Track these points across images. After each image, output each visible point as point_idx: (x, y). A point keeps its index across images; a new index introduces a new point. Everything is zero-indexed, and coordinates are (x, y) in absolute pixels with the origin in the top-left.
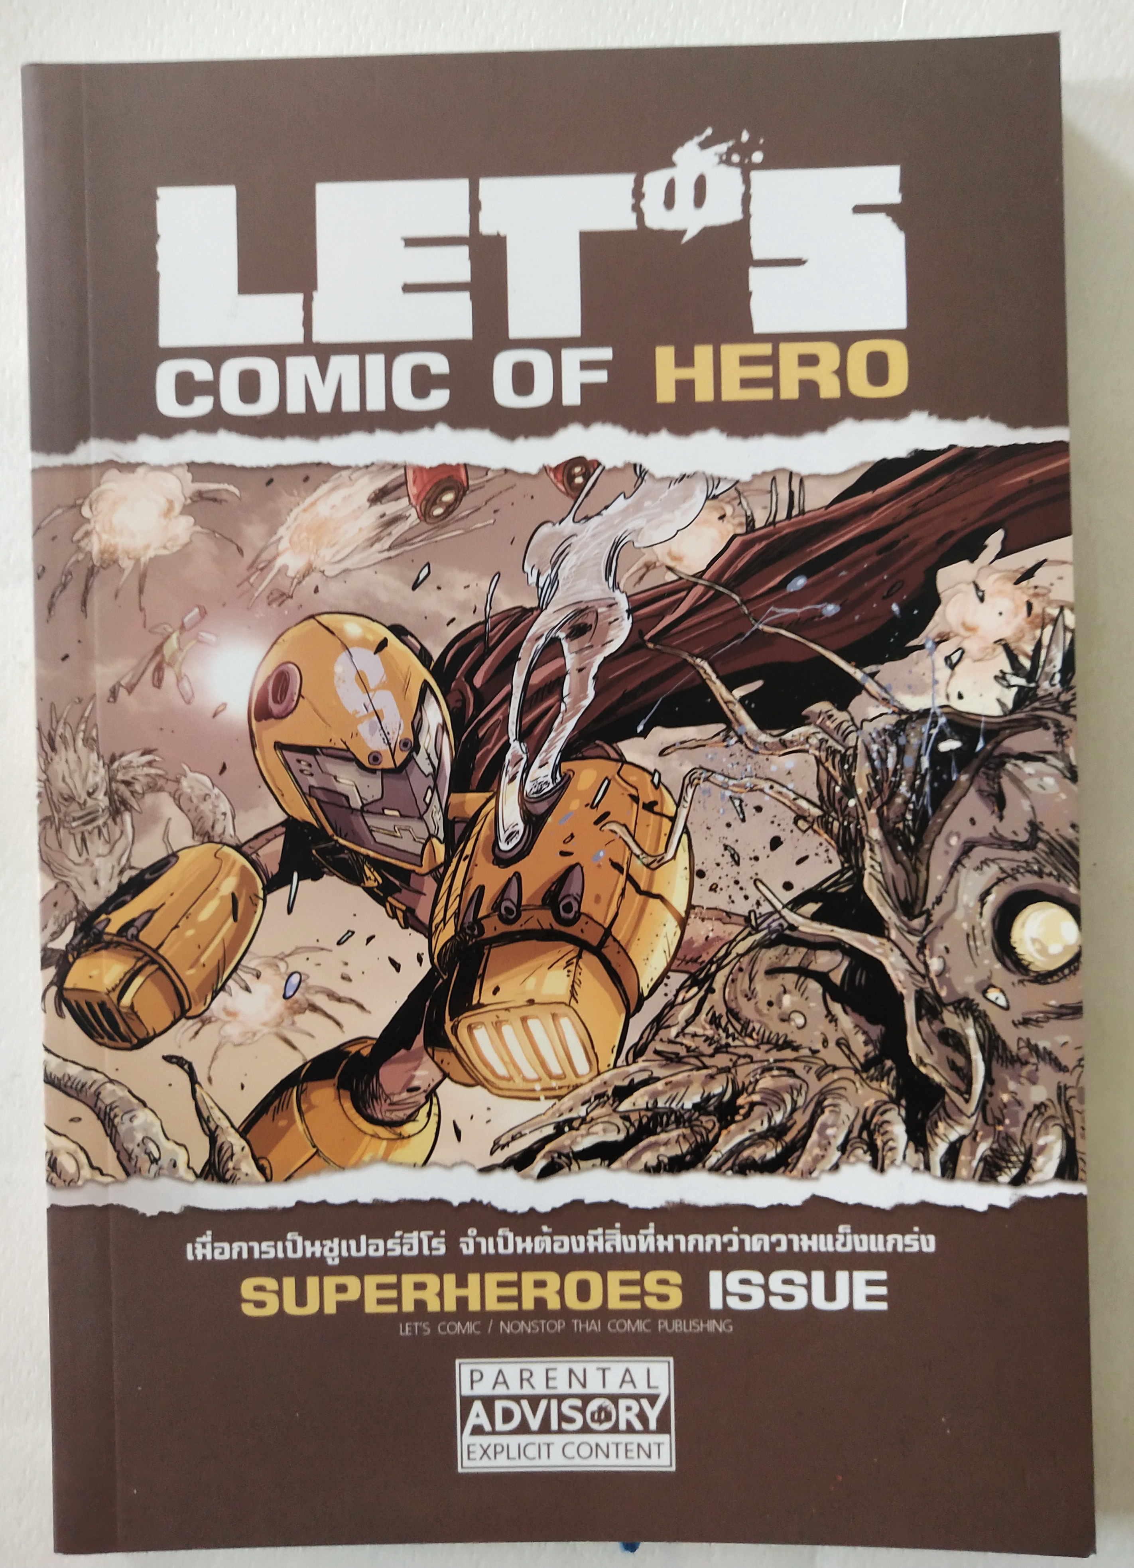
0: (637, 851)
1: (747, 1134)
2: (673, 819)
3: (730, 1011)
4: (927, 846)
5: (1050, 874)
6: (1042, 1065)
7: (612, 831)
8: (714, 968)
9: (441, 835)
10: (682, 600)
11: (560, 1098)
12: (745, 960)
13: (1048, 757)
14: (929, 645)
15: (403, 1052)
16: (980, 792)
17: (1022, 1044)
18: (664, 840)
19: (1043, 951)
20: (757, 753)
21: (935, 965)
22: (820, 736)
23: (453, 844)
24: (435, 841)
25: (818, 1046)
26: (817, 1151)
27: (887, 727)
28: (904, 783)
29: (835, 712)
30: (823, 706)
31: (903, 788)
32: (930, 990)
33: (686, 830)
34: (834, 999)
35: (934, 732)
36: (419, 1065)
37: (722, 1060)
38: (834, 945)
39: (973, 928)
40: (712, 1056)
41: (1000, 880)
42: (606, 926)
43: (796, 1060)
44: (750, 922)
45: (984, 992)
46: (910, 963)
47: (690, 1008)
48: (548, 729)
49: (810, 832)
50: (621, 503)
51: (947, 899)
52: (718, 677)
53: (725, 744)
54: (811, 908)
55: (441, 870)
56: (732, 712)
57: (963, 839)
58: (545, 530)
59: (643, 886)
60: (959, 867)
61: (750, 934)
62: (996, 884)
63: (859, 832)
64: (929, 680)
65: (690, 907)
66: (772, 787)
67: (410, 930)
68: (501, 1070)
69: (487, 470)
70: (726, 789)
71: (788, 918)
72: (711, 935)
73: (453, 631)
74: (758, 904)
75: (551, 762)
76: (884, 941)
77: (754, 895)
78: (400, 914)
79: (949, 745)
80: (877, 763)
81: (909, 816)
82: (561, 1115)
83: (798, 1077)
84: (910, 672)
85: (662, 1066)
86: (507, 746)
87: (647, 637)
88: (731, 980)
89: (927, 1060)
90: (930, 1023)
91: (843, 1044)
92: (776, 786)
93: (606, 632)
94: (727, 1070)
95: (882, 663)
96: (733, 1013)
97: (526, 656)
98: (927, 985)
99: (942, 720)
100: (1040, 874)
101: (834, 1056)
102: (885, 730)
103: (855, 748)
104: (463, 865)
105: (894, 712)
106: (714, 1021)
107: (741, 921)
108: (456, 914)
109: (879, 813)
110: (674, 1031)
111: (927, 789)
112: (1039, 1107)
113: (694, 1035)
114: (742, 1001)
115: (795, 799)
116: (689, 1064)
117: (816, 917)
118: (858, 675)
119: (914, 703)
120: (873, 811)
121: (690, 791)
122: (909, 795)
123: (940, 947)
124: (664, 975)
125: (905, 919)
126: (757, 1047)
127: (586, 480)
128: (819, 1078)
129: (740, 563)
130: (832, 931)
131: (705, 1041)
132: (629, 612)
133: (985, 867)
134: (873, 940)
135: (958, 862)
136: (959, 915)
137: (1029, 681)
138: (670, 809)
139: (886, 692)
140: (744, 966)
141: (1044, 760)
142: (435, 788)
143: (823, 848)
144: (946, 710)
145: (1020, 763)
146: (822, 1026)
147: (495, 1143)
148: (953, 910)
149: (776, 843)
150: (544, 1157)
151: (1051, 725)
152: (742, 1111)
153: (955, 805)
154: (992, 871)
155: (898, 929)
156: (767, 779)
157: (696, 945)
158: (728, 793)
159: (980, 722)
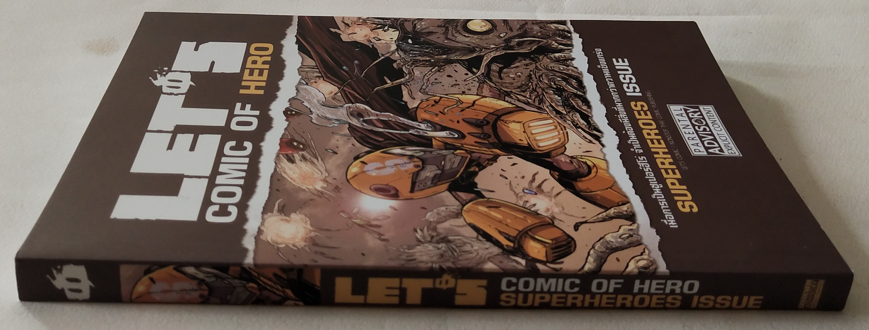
0: (456, 106)
1: (568, 86)
2: (441, 97)
3: (518, 88)
4: (448, 47)
5: (457, 24)
6: (526, 27)
7: (447, 111)
8: (502, 91)
9: (453, 151)
10: (349, 93)
11: (565, 127)
12: (497, 84)
13: (414, 23)
14: (372, 44)
15: (554, 164)
16: (427, 36)
17: (519, 30)
18: (449, 100)
19: (485, 26)
20: (413, 79)
21: (492, 46)
22: (406, 66)
23: (456, 148)
24: (455, 153)
25: (529, 70)
26: (570, 71)
27: (403, 53)
28: (425, 50)
29: (397, 63)
30: (395, 65)
31: (427, 51)
32: (503, 48)
33: (447, 95)
34: (510, 66)
35: (405, 44)
36: (560, 160)
37: (539, 91)
38: (489, 65)
39: (478, 39)
40: (538, 93)
41: (460, 33)
42: (488, 114)
43: (535, 75)
44: (482, 83)
45: (501, 37)
46: (493, 51)
47: (518, 96)
48: (404, 124)
49: (444, 69)
50: (306, 104)
51: (467, 43)
52: (382, 86)
53: (410, 85)
54: (474, 70)
55: (468, 151)
56: (396, 83)
57: (445, 40)
58: (314, 121)
59: (471, 105)
60: (456, 41)
61: (487, 83)
62: (461, 34)
63: (443, 60)
64: (385, 44)
65: (477, 95)
66: (427, 76)
67: (498, 160)
68: (557, 140)
69: (284, 134)
70: (428, 85)
71: (479, 75)
72: (488, 91)
73: (358, 145)
74: (475, 80)
75: (417, 124)
76: (485, 56)
77: (471, 81)
78: (490, 162)
79: (410, 41)
80: (417, 55)
81: (437, 50)
82: (572, 127)
83: (542, 75)
84: (382, 48)
85: (545, 103)
86: (411, 134)
87: (364, 100)
88: (506, 87)
89: (529, 48)
90: (515, 48)
91: (527, 65)
92: (427, 75)
93: (361, 109)
94: (543, 90)
95: (378, 53)
96: (519, 87)
97: (370, 127)
98: (501, 48)
99: (400, 42)
100: (457, 26)
101: (532, 67)
102: (404, 53)
103: (411, 59)
104: (465, 146)
105: (398, 51)
106: (524, 92)
107: (481, 85)
108: (488, 148)
109: (436, 55)
110: (529, 100)
111: (426, 46)
112: (541, 28)
113: (530, 96)
114: (513, 85)
115: (432, 72)
116: (542, 98)
117: (478, 69)
118: (383, 58)
119: (394, 47)
120: (436, 56)
121: (429, 93)
122: (429, 50)
123: (486, 45)
124: (507, 102)
125: (476, 52)
126: (532, 83)
127: (294, 111)
128: (541, 70)
129: (335, 79)
130: (483, 66)
131: (532, 93)
132: (353, 103)
133: (455, 36)
134: (485, 58)
135: (454, 41)
136: (474, 41)
137: (387, 26)
138: (437, 98)
139: (390, 52)
140: (500, 84)
141: (415, 24)
142: (431, 152)
143: (451, 67)
144: (397, 41)
145: (416, 29)
146: (520, 69)
147: (590, 143)
148: (472, 42)
149: (449, 76)
150: (593, 132)
151: (403, 22)
152: (559, 86)
153: (432, 41)
154: (456, 35)
155: (480, 53)
156: (424, 77)
157: (493, 94)
158: (430, 85)
159: (401, 35)
